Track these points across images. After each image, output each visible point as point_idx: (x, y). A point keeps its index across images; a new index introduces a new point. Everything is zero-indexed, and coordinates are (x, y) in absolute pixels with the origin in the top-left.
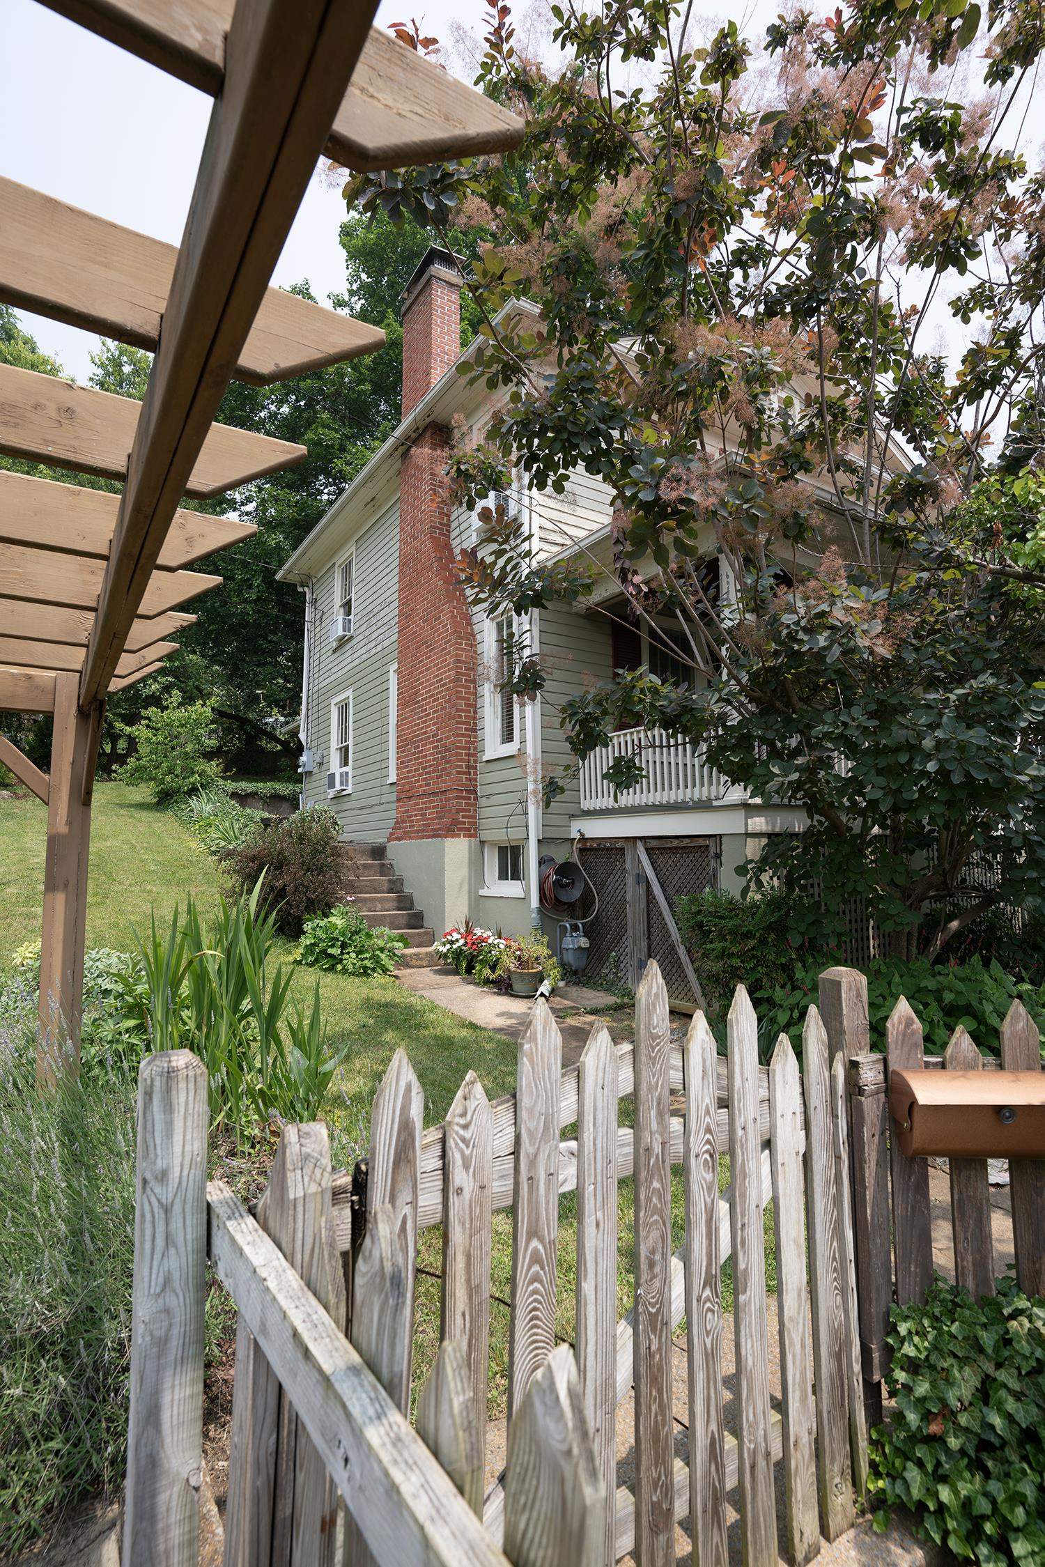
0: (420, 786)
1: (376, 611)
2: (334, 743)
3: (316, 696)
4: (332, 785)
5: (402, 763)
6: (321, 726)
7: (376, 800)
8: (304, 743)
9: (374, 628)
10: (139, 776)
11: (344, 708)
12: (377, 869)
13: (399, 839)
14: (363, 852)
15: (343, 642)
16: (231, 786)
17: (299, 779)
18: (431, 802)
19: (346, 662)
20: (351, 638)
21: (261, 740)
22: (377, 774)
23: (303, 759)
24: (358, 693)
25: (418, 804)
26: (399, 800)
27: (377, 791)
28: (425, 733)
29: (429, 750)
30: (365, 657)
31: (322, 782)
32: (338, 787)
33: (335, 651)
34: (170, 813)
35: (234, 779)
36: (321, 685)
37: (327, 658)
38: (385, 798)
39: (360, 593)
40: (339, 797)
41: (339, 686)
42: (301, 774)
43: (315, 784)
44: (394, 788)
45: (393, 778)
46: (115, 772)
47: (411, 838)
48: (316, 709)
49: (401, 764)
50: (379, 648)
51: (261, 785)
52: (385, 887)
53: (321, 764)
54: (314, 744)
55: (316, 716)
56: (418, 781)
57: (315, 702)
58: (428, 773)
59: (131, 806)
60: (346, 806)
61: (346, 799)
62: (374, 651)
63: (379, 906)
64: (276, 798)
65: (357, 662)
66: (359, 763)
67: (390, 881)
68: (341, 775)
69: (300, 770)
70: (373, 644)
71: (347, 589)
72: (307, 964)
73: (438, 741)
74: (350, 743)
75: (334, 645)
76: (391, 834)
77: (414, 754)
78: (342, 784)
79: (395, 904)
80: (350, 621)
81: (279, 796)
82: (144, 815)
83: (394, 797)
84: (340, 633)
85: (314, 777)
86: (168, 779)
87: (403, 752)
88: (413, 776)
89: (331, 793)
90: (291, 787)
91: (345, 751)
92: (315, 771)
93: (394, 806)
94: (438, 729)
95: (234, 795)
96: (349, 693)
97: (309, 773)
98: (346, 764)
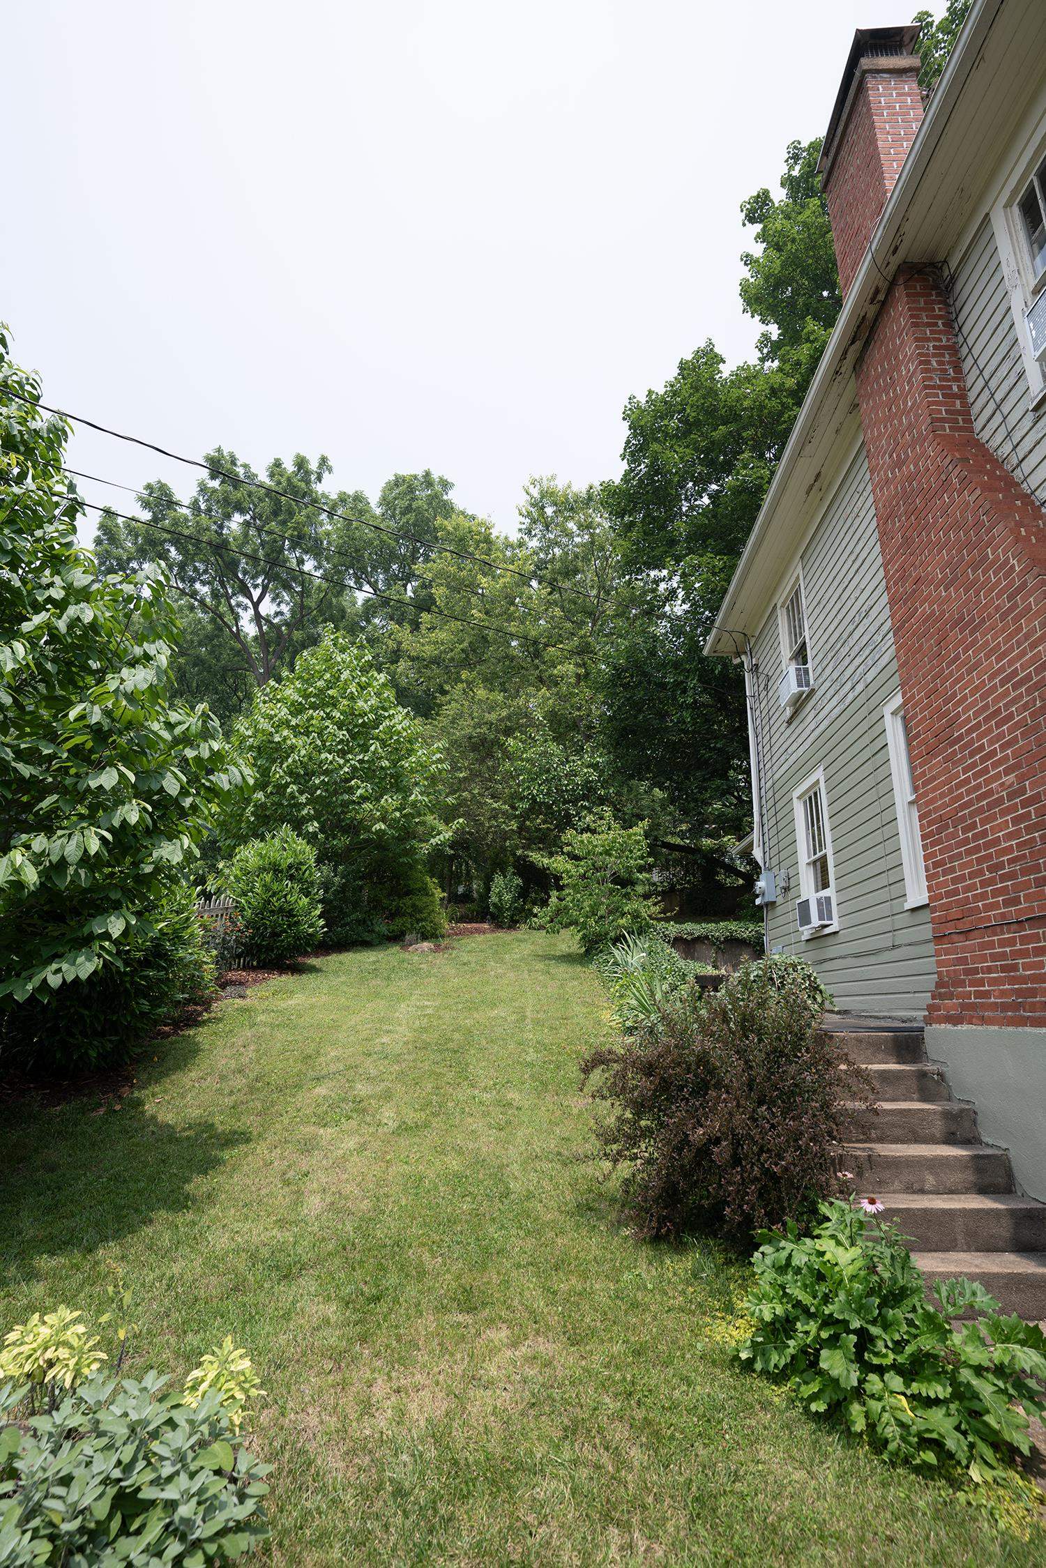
0: (989, 907)
1: (845, 636)
2: (804, 856)
3: (770, 794)
4: (805, 919)
5: (936, 865)
6: (782, 835)
7: (886, 941)
8: (761, 863)
9: (847, 660)
10: (561, 920)
11: (812, 801)
12: (913, 1084)
13: (956, 1020)
14: (875, 1046)
15: (799, 703)
16: (673, 929)
17: (757, 915)
18: (1025, 939)
19: (808, 731)
20: (812, 692)
21: (718, 873)
22: (883, 895)
23: (761, 884)
24: (832, 770)
25: (991, 945)
26: (938, 939)
27: (886, 924)
28: (990, 793)
29: (1002, 827)
30: (837, 711)
31: (791, 916)
32: (816, 921)
33: (789, 722)
34: (593, 967)
35: (679, 919)
36: (777, 777)
37: (782, 735)
38: (903, 937)
39: (815, 627)
40: (818, 938)
41: (803, 769)
42: (760, 907)
43: (780, 921)
44: (925, 916)
45: (917, 894)
46: (536, 916)
47: (984, 1021)
48: (772, 812)
49: (935, 869)
50: (859, 688)
51: (712, 926)
52: (938, 1127)
53: (786, 889)
54: (775, 861)
55: (773, 821)
56: (983, 896)
57: (771, 803)
58: (1011, 876)
59: (554, 958)
60: (832, 952)
61: (831, 940)
62: (851, 697)
63: (930, 1181)
64: (734, 944)
65: (826, 723)
66: (847, 881)
67: (947, 1115)
68: (819, 901)
69: (758, 901)
70: (849, 685)
71: (796, 629)
72: (765, 1373)
73: (1025, 804)
74: (829, 850)
75: (788, 712)
76: (931, 1008)
77: (966, 841)
78: (821, 918)
79: (970, 1176)
80: (806, 671)
81: (737, 940)
82: (562, 970)
83: (927, 931)
84: (795, 689)
85: (779, 910)
86: (592, 922)
87: (933, 844)
88: (972, 887)
89: (806, 932)
90: (751, 927)
91: (821, 866)
92: (780, 900)
93: (931, 948)
94: (1021, 779)
95: (677, 942)
96: (819, 774)
97: (771, 905)
98: (825, 885)
